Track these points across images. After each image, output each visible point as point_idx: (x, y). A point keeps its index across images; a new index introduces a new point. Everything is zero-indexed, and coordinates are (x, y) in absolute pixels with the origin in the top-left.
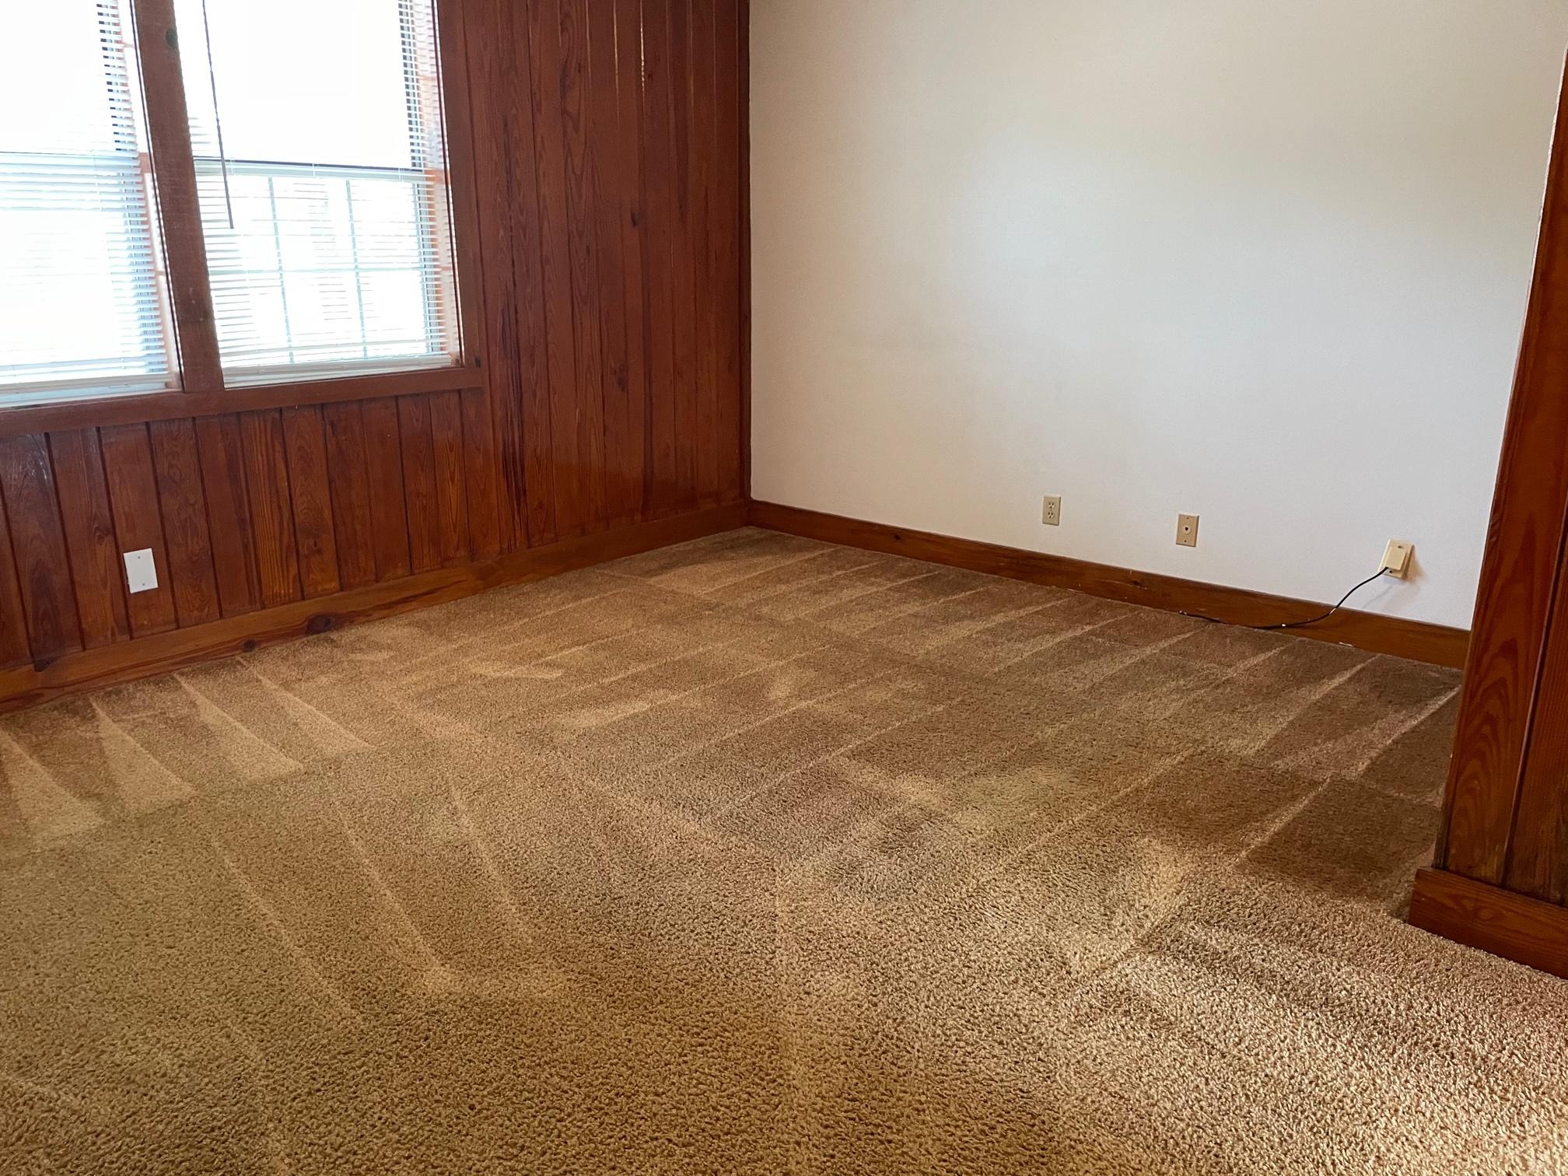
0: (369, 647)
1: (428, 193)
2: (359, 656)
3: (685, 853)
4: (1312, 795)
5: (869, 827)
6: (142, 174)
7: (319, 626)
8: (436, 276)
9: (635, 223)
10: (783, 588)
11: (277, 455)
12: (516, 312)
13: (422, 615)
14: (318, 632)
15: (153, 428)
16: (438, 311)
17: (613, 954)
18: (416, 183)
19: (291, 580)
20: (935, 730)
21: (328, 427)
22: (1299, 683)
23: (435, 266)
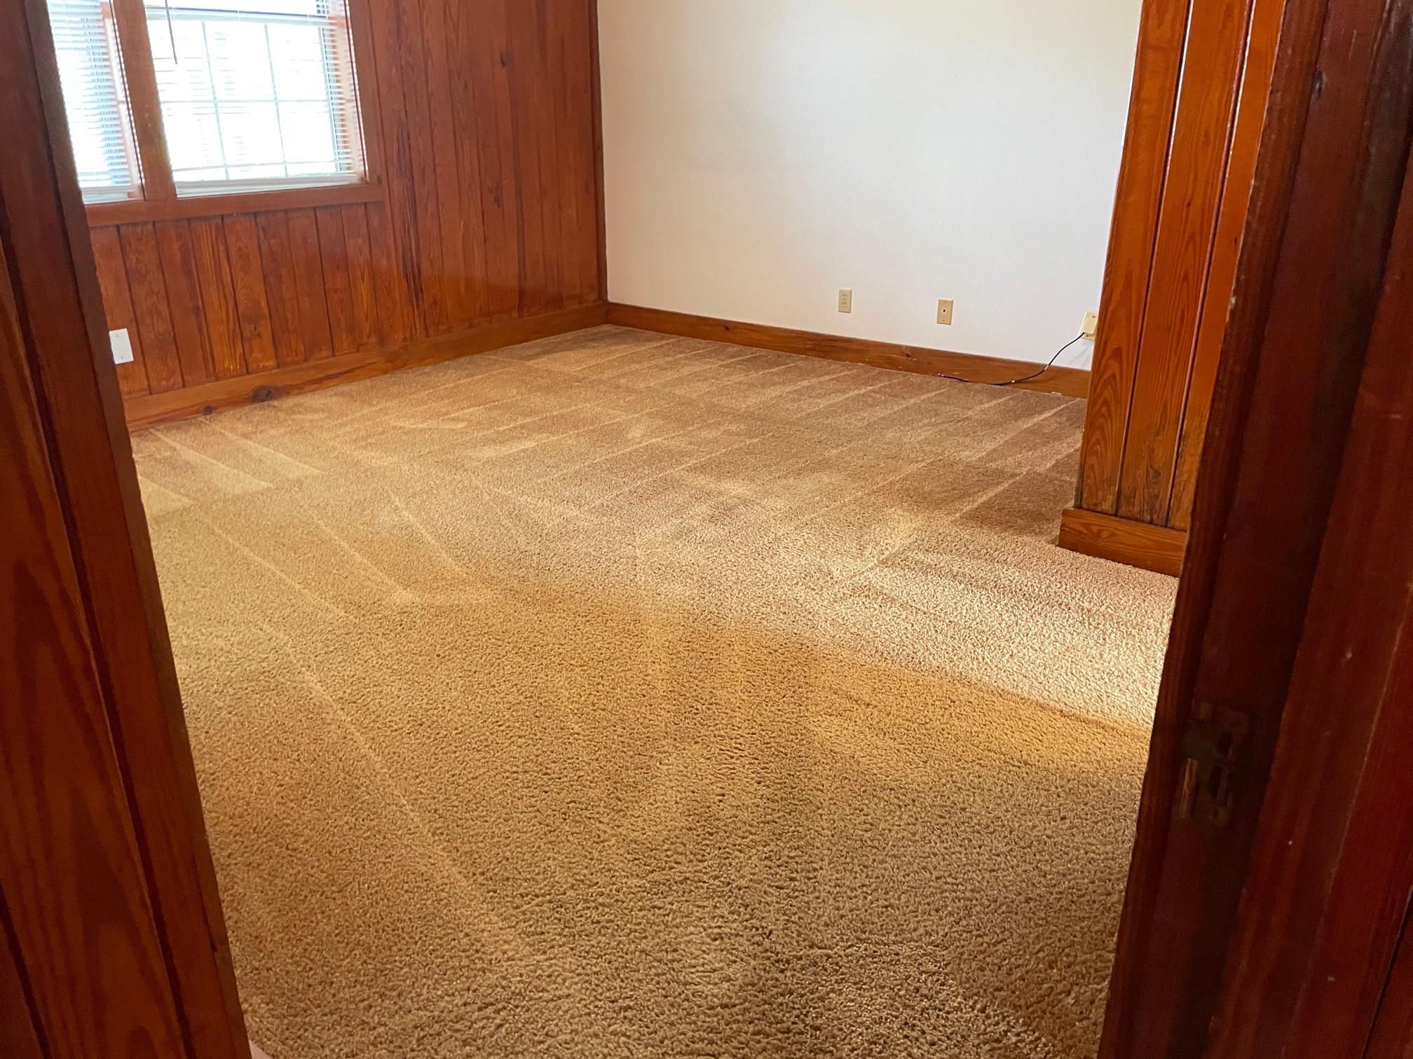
0: (306, 409)
1: (332, 36)
2: (299, 416)
3: (571, 527)
4: (1010, 482)
5: (703, 509)
6: (103, 20)
7: (262, 395)
8: (341, 107)
9: (503, 64)
10: (635, 367)
11: (221, 255)
12: (409, 138)
13: (345, 388)
14: (263, 401)
15: (123, 230)
16: (344, 137)
17: (524, 580)
18: (321, 27)
19: (238, 361)
20: (750, 454)
21: (261, 231)
22: (1017, 418)
23: (340, 99)
